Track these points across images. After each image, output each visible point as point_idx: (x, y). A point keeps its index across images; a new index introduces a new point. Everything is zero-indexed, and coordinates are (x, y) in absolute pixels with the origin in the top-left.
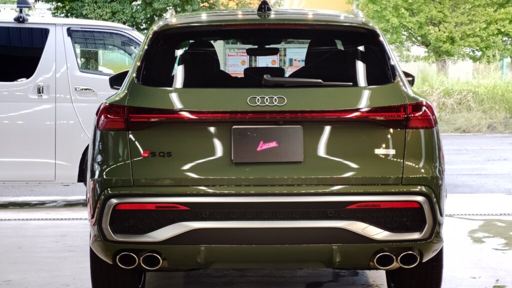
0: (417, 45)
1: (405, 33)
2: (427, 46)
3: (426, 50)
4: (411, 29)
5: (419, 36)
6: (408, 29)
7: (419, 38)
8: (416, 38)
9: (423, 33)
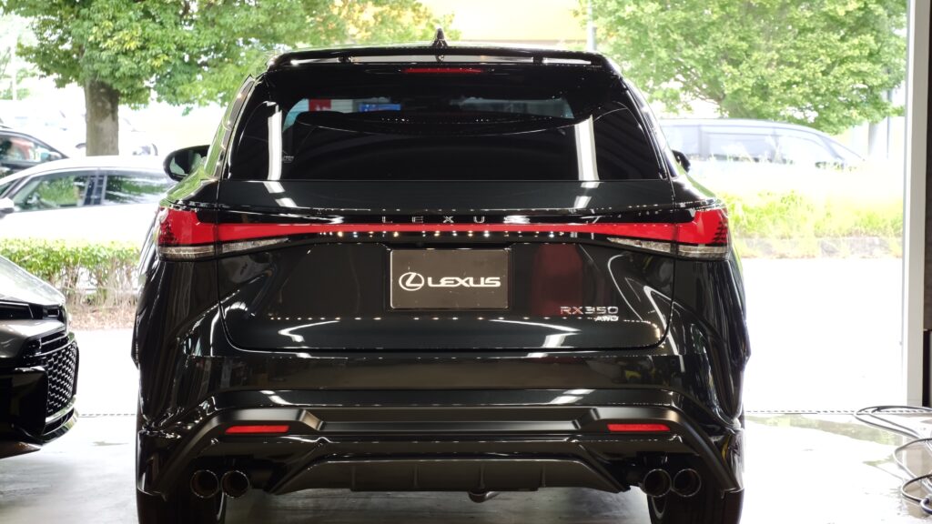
0: (702, 99)
1: (679, 76)
2: (719, 100)
3: (718, 106)
4: (689, 70)
5: (705, 83)
6: (685, 71)
7: (704, 86)
8: (700, 88)
9: (710, 75)
